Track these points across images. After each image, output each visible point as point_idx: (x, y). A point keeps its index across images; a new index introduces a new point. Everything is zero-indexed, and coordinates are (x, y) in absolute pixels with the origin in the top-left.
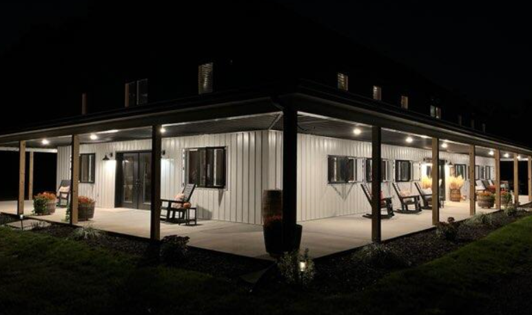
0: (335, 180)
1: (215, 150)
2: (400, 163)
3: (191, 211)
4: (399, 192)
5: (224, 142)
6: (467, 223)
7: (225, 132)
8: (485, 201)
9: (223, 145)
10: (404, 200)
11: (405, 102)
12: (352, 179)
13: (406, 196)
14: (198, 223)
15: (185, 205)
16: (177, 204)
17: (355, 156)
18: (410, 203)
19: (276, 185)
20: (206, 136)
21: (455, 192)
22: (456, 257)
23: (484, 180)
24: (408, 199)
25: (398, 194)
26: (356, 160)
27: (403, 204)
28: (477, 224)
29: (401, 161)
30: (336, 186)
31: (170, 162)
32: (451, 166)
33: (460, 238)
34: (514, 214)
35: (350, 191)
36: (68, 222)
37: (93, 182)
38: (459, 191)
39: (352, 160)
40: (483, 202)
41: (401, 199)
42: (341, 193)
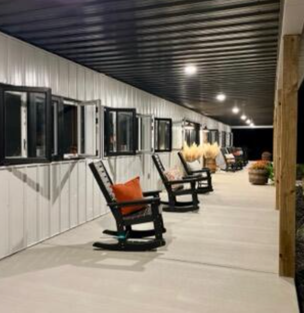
0: (24, 154)
8: (259, 174)
10: (173, 187)
12: (75, 150)
17: (81, 98)
21: (211, 162)
24: (178, 185)
25: (161, 174)
26: (83, 109)
27: (170, 194)
30: (26, 169)
35: (67, 176)
38: (214, 160)
39: (75, 108)
40: (257, 177)
41: (168, 185)
42: (41, 185)
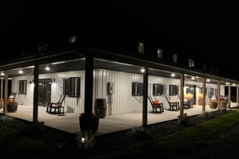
0: (136, 94)
1: (76, 79)
2: (172, 87)
3: (62, 108)
4: (169, 100)
5: (79, 75)
6: (198, 116)
7: (80, 70)
9: (79, 76)
10: (171, 104)
11: (175, 57)
13: (172, 102)
14: (65, 114)
15: (59, 105)
16: (56, 105)
18: (174, 106)
19: (102, 96)
20: (72, 72)
22: (180, 134)
23: (216, 95)
24: (173, 104)
25: (168, 101)
27: (170, 106)
28: (203, 116)
29: (173, 86)
30: (136, 97)
31: (57, 84)
32: (199, 88)
33: (190, 124)
34: (225, 111)
36: (3, 113)
37: (26, 94)
41: (170, 103)
42: (139, 100)
